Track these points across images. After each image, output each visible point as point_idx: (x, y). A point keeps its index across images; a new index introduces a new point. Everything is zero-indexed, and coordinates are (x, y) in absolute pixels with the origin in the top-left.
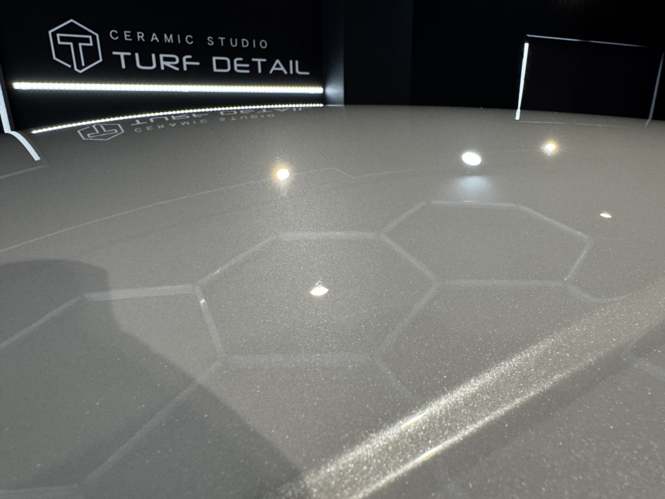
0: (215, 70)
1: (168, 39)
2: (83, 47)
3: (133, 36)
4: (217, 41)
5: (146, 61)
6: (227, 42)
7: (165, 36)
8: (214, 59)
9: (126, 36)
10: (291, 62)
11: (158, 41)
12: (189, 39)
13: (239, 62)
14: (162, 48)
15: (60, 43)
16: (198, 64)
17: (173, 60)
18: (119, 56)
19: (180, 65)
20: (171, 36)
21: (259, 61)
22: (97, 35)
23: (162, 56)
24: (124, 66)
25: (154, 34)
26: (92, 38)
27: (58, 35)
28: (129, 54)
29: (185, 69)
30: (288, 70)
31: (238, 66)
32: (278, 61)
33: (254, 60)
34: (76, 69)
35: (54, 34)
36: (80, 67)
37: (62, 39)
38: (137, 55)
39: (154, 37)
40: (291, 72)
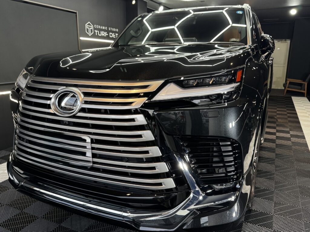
0: (110, 37)
2: (91, 29)
6: (112, 29)
8: (110, 33)
9: (97, 27)
14: (102, 30)
15: (87, 28)
16: (107, 34)
19: (105, 35)
20: (104, 27)
21: (117, 34)
24: (96, 34)
25: (101, 27)
26: (92, 27)
28: (97, 31)
31: (113, 35)
35: (86, 26)
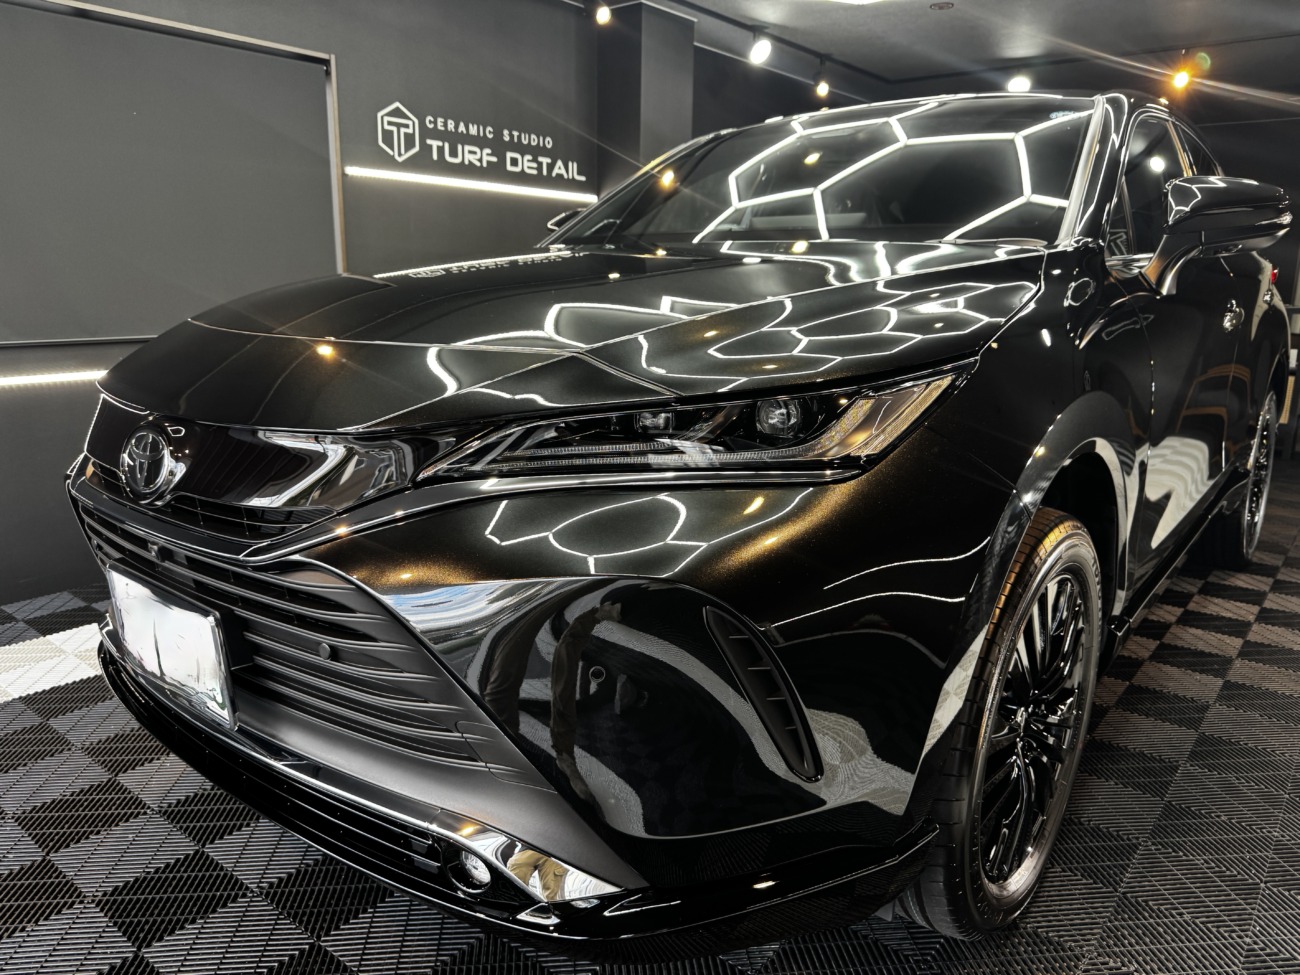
0: (509, 168)
1: (473, 130)
2: (406, 134)
3: (445, 125)
4: (511, 136)
5: (454, 153)
6: (519, 137)
7: (471, 126)
8: (509, 155)
9: (439, 124)
10: (570, 164)
11: (465, 132)
12: (490, 132)
13: (529, 161)
14: (467, 139)
15: (387, 127)
16: (495, 159)
17: (475, 153)
18: (431, 147)
19: (480, 160)
20: (476, 127)
21: (545, 161)
22: (416, 121)
23: (467, 148)
24: (435, 157)
25: (462, 124)
26: (412, 124)
27: (386, 119)
28: (440, 144)
29: (485, 165)
30: (567, 171)
31: (526, 164)
32: (559, 163)
33: (540, 159)
34: (397, 157)
35: (382, 118)
36: (400, 155)
37: (390, 123)
38: (447, 146)
39: (462, 128)
40: (571, 177)
